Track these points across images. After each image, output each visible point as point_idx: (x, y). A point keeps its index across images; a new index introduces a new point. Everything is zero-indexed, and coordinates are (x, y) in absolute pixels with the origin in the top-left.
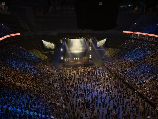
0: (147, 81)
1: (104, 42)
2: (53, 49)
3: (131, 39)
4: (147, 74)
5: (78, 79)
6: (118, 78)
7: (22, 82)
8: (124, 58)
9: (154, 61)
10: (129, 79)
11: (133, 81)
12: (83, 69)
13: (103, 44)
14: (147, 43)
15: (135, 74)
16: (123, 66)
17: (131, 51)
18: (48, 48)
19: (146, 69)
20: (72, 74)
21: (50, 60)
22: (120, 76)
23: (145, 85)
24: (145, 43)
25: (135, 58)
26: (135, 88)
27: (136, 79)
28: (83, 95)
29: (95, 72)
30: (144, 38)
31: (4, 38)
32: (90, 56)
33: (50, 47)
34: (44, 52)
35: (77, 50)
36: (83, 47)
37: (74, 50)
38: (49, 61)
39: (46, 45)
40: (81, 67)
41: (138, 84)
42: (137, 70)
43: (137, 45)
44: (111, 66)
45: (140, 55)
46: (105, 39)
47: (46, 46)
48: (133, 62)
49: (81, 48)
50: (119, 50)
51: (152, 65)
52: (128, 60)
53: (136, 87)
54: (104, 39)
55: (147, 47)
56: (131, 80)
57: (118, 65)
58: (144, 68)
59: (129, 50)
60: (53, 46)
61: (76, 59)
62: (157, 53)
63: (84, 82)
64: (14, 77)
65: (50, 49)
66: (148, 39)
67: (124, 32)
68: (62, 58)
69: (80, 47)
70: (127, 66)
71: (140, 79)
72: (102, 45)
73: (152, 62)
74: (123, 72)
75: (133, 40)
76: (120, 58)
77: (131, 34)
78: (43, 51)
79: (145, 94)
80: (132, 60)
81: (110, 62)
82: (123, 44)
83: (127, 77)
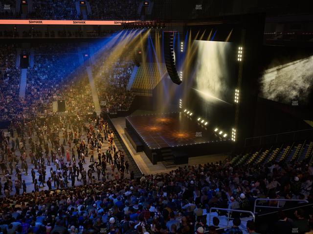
13: (301, 91)
35: (209, 87)
49: (217, 86)
68: (181, 103)
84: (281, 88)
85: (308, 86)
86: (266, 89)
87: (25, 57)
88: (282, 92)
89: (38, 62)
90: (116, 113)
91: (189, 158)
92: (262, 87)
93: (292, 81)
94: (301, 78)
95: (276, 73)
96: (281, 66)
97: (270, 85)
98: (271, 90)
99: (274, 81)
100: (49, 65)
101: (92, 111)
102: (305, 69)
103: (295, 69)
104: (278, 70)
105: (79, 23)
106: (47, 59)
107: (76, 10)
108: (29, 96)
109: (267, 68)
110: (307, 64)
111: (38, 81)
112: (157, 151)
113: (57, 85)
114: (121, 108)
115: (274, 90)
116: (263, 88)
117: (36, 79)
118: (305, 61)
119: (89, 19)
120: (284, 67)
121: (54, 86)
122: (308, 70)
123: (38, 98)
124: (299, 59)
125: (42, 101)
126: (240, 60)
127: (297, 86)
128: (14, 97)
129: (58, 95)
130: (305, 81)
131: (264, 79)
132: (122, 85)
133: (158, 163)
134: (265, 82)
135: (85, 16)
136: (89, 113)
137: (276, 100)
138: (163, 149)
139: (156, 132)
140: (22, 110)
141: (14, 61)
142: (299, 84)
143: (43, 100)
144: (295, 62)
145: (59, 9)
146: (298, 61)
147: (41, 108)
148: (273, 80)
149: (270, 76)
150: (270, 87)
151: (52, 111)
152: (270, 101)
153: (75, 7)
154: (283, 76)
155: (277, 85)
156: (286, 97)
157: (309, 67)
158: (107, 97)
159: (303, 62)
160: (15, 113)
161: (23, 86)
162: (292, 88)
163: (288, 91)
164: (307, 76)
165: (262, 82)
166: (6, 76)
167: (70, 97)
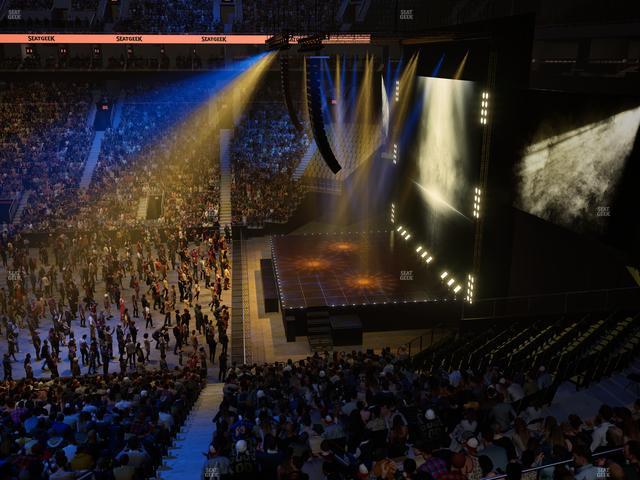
68: (393, 212)
84: (555, 190)
85: (604, 187)
86: (527, 189)
87: (105, 107)
88: (556, 198)
89: (127, 118)
90: (260, 228)
91: (365, 335)
92: (520, 184)
93: (575, 174)
94: (592, 166)
95: (545, 153)
96: (556, 139)
97: (536, 181)
98: (537, 194)
99: (541, 173)
100: (148, 124)
101: (211, 220)
102: (600, 147)
103: (582, 146)
104: (551, 146)
105: (213, 40)
106: (145, 113)
107: (212, 14)
108: (97, 185)
109: (530, 142)
110: (603, 135)
111: (120, 157)
112: (296, 312)
113: (155, 166)
114: (273, 216)
115: (543, 193)
116: (522, 188)
117: (116, 154)
118: (601, 126)
119: (236, 32)
120: (562, 141)
121: (150, 168)
122: (606, 149)
123: (113, 191)
124: (589, 123)
125: (120, 197)
126: (484, 121)
127: (584, 187)
128: (68, 186)
129: (152, 185)
130: (600, 174)
131: (525, 167)
132: (284, 170)
133: (297, 338)
134: (526, 174)
135: (227, 27)
136: (205, 225)
137: (546, 217)
138: (309, 309)
139: (315, 271)
140: (77, 211)
141: (84, 117)
142: (588, 182)
143: (122, 193)
144: (582, 129)
145: (179, 12)
146: (588, 127)
147: (115, 210)
148: (541, 169)
149: (536, 161)
150: (535, 186)
151: (134, 218)
152: (534, 217)
153: (212, 8)
154: (558, 162)
155: (548, 183)
156: (563, 210)
157: (607, 142)
158: (248, 193)
159: (596, 129)
160: (64, 218)
161: (91, 165)
162: (574, 190)
163: (567, 197)
164: (603, 162)
165: (521, 173)
166: (62, 145)
167: (174, 190)
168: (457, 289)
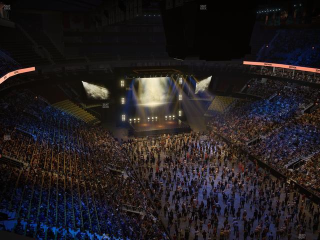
0: (308, 159)
1: (207, 85)
2: (104, 99)
3: (260, 77)
4: (304, 146)
5: (168, 160)
6: (247, 155)
7: (61, 172)
8: (250, 114)
9: (314, 119)
10: (268, 157)
11: (278, 161)
12: (171, 138)
13: (206, 88)
14: (293, 84)
15: (281, 146)
16: (251, 131)
17: (264, 102)
18: (94, 98)
19: (300, 136)
20: (152, 150)
21: (99, 122)
22: (249, 152)
23: (305, 168)
24: (289, 84)
25: (275, 114)
26: (285, 174)
27: (284, 155)
28: (187, 192)
29: (196, 144)
30: (286, 74)
31: (6, 79)
32: (180, 113)
33: (99, 95)
34: (85, 106)
35: (154, 100)
36: (165, 94)
37: (148, 101)
38: (99, 125)
39: (91, 92)
40: (167, 135)
41: (290, 167)
42: (282, 138)
43: (273, 88)
44: (226, 131)
45: (284, 108)
46: (210, 78)
47: (91, 94)
48: (271, 122)
49: (162, 97)
50: (237, 99)
51: (311, 127)
52: (260, 119)
53: (288, 172)
54: (206, 77)
55: (294, 93)
56: (274, 158)
57: (240, 129)
58: (297, 134)
59: (259, 99)
60: (104, 94)
61: (153, 118)
62: (317, 104)
63: (182, 166)
64: (41, 161)
65: (99, 100)
66: (295, 76)
67: (245, 63)
68: (124, 118)
69: (161, 94)
70: (259, 131)
71: (292, 156)
72: (204, 89)
73: (310, 122)
74: (254, 143)
75: (263, 79)
76: (242, 114)
77: (259, 67)
78: (82, 104)
79: (307, 185)
80: (269, 119)
81: (222, 123)
82: (245, 87)
83: (264, 153)
84: (199, 89)
168: (174, 116)
